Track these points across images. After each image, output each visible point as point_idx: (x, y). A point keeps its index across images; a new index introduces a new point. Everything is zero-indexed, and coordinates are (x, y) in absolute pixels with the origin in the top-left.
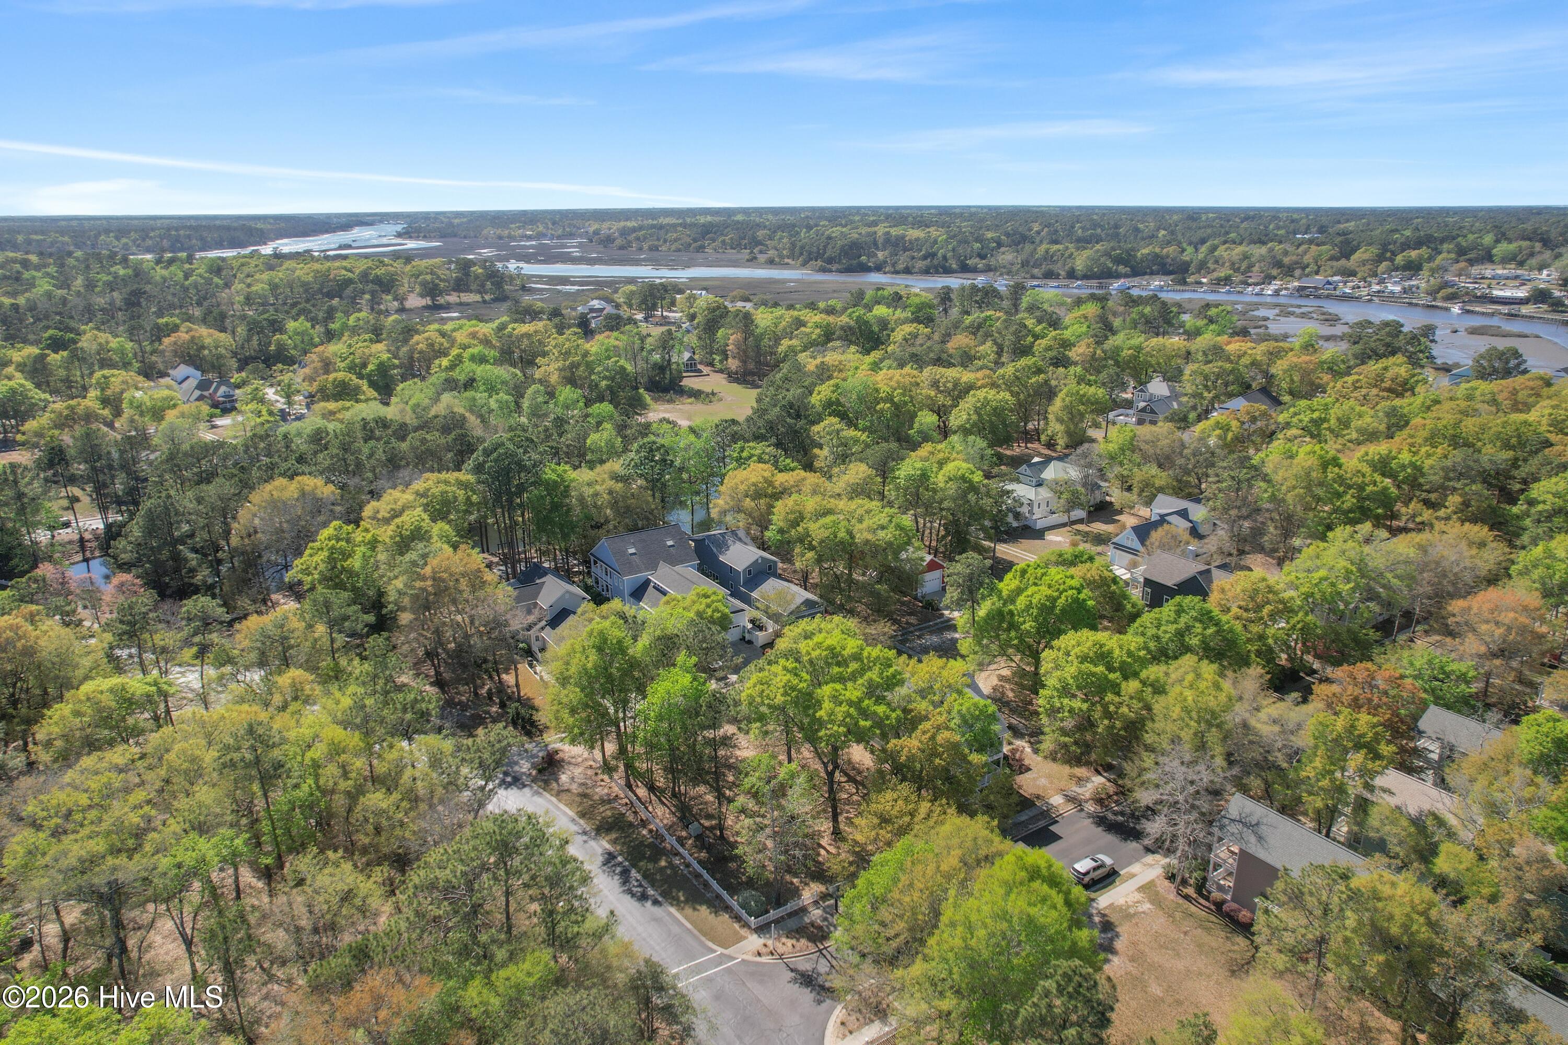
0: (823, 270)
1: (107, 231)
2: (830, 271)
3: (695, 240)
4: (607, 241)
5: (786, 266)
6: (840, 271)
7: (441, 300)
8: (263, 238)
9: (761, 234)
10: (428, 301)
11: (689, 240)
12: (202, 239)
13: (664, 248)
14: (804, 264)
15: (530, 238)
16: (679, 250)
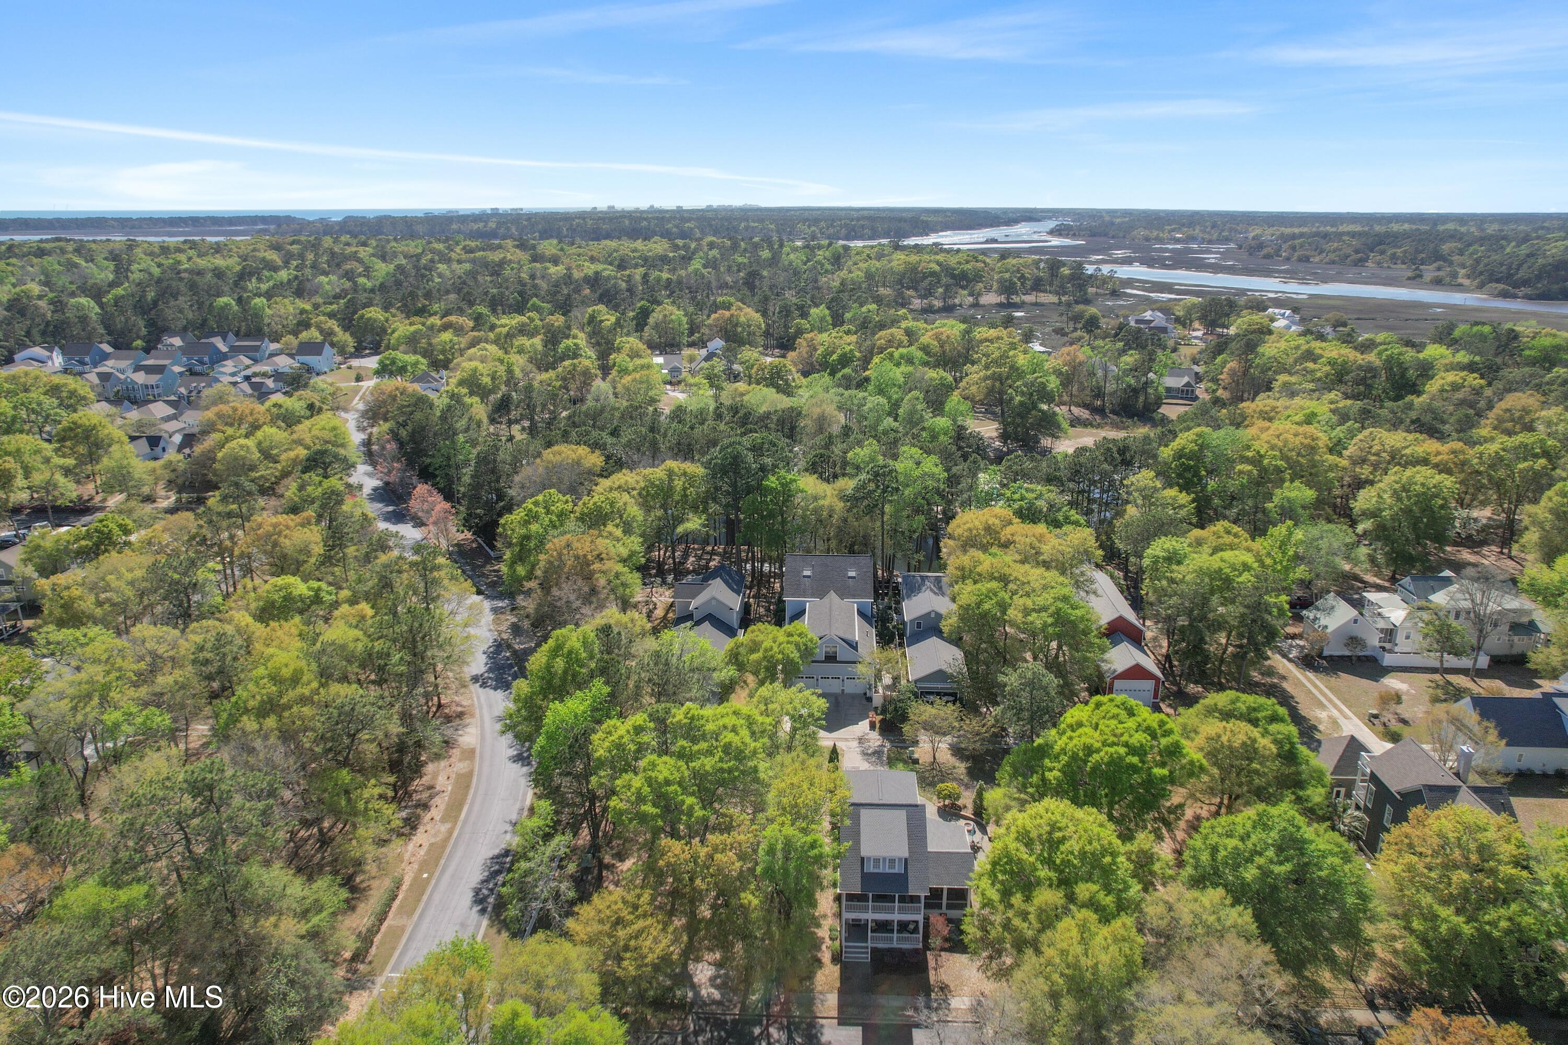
0: (1505, 295)
1: (804, 221)
2: (1515, 297)
3: (1357, 252)
4: (1256, 247)
5: (1460, 288)
6: (1529, 298)
7: (1016, 299)
8: (927, 229)
9: (1446, 247)
10: (1002, 299)
11: (1349, 251)
12: (873, 229)
13: (1317, 259)
14: (1481, 287)
15: (1178, 241)
16: (1333, 262)
